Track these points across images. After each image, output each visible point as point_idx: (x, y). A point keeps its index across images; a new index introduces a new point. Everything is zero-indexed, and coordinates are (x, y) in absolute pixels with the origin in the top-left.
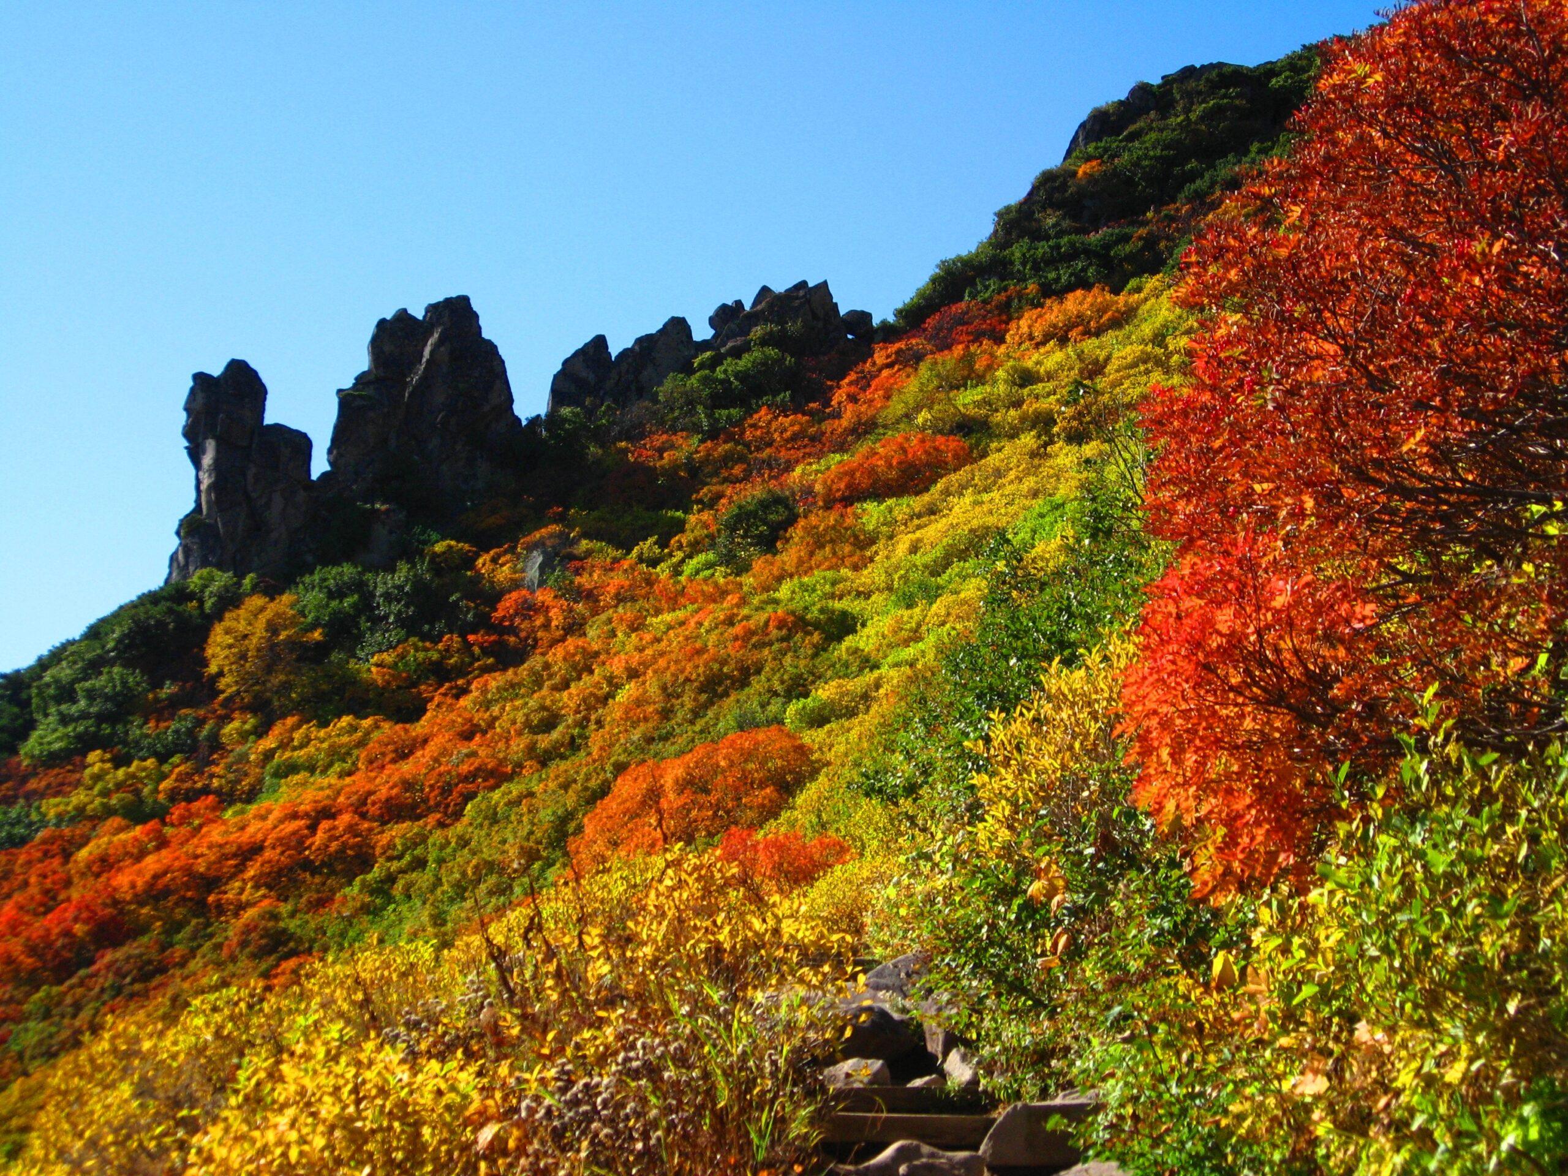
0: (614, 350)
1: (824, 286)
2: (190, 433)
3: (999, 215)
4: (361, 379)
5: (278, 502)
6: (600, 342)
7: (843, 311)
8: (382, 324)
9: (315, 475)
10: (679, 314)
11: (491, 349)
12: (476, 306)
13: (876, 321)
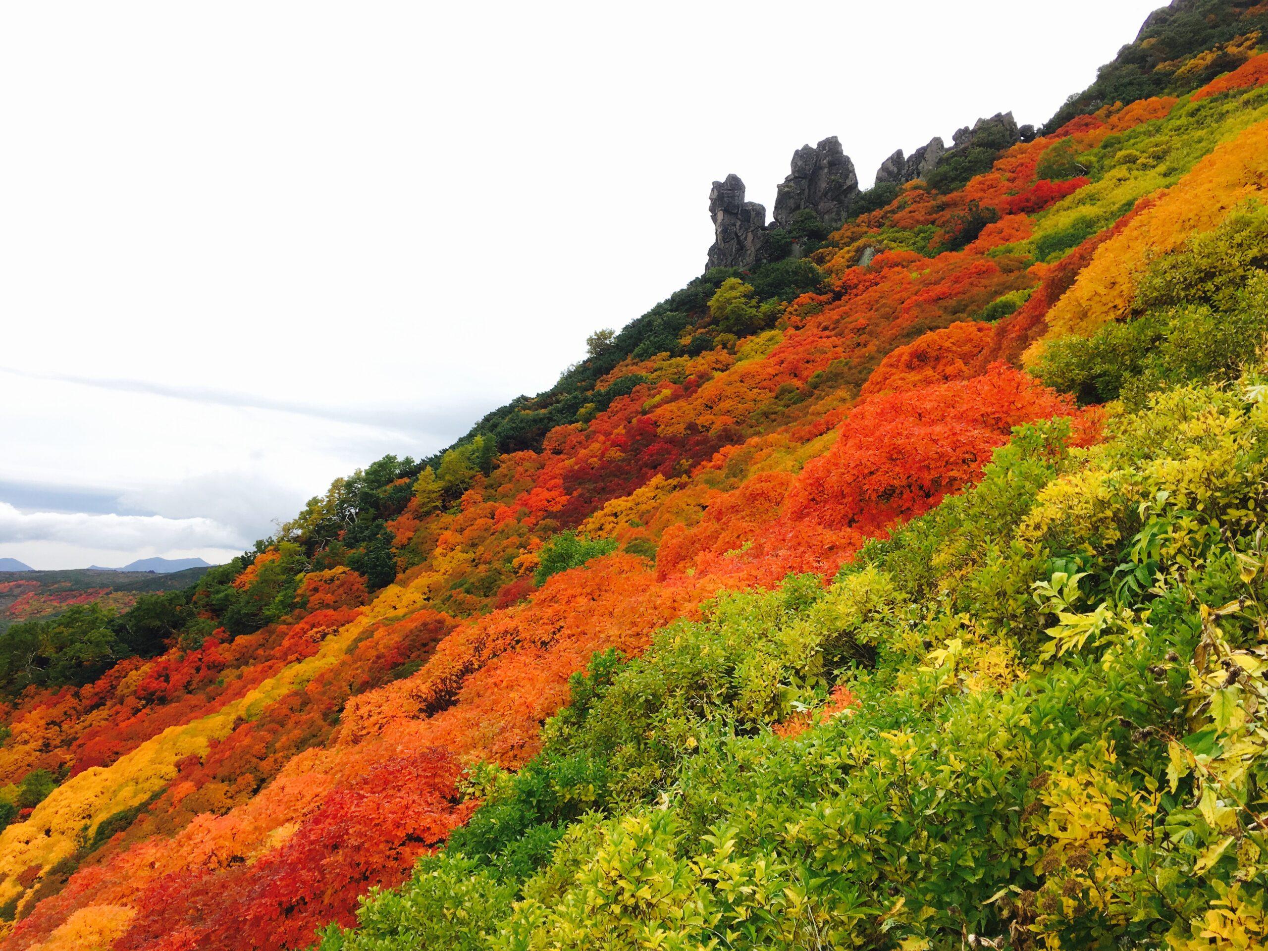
0: (906, 156)
1: (1009, 114)
2: (712, 209)
3: (1100, 69)
4: (788, 180)
5: (750, 236)
6: (899, 153)
7: (1019, 126)
8: (797, 152)
9: (767, 224)
10: (937, 136)
11: (847, 160)
12: (840, 140)
13: (1035, 129)
